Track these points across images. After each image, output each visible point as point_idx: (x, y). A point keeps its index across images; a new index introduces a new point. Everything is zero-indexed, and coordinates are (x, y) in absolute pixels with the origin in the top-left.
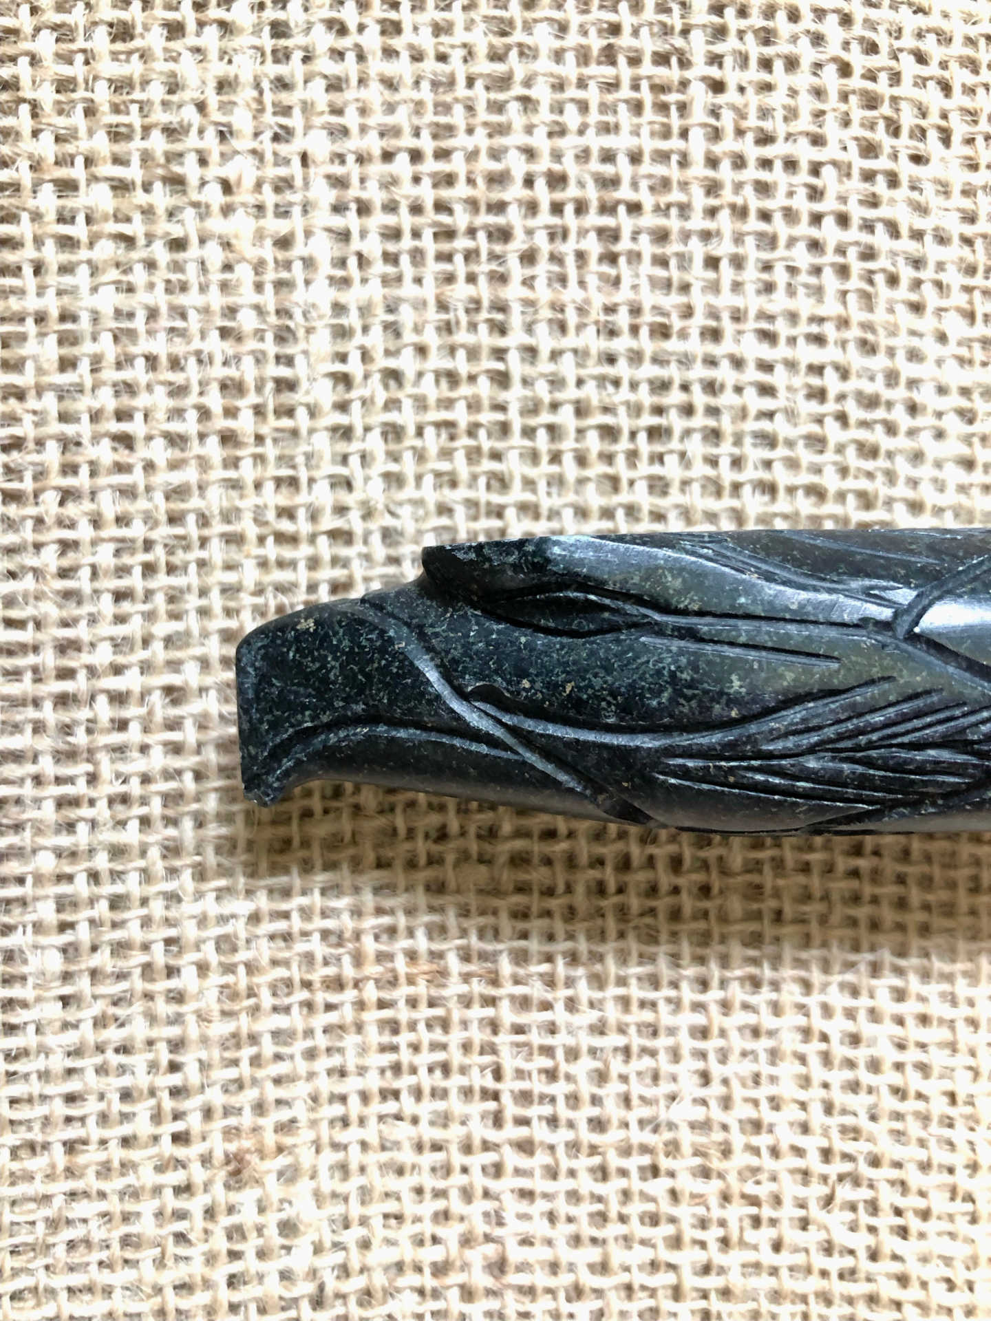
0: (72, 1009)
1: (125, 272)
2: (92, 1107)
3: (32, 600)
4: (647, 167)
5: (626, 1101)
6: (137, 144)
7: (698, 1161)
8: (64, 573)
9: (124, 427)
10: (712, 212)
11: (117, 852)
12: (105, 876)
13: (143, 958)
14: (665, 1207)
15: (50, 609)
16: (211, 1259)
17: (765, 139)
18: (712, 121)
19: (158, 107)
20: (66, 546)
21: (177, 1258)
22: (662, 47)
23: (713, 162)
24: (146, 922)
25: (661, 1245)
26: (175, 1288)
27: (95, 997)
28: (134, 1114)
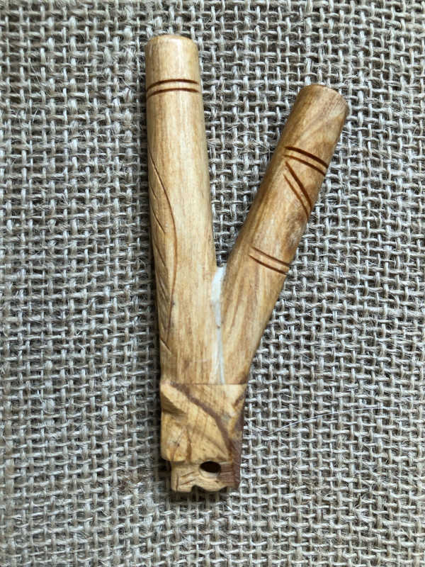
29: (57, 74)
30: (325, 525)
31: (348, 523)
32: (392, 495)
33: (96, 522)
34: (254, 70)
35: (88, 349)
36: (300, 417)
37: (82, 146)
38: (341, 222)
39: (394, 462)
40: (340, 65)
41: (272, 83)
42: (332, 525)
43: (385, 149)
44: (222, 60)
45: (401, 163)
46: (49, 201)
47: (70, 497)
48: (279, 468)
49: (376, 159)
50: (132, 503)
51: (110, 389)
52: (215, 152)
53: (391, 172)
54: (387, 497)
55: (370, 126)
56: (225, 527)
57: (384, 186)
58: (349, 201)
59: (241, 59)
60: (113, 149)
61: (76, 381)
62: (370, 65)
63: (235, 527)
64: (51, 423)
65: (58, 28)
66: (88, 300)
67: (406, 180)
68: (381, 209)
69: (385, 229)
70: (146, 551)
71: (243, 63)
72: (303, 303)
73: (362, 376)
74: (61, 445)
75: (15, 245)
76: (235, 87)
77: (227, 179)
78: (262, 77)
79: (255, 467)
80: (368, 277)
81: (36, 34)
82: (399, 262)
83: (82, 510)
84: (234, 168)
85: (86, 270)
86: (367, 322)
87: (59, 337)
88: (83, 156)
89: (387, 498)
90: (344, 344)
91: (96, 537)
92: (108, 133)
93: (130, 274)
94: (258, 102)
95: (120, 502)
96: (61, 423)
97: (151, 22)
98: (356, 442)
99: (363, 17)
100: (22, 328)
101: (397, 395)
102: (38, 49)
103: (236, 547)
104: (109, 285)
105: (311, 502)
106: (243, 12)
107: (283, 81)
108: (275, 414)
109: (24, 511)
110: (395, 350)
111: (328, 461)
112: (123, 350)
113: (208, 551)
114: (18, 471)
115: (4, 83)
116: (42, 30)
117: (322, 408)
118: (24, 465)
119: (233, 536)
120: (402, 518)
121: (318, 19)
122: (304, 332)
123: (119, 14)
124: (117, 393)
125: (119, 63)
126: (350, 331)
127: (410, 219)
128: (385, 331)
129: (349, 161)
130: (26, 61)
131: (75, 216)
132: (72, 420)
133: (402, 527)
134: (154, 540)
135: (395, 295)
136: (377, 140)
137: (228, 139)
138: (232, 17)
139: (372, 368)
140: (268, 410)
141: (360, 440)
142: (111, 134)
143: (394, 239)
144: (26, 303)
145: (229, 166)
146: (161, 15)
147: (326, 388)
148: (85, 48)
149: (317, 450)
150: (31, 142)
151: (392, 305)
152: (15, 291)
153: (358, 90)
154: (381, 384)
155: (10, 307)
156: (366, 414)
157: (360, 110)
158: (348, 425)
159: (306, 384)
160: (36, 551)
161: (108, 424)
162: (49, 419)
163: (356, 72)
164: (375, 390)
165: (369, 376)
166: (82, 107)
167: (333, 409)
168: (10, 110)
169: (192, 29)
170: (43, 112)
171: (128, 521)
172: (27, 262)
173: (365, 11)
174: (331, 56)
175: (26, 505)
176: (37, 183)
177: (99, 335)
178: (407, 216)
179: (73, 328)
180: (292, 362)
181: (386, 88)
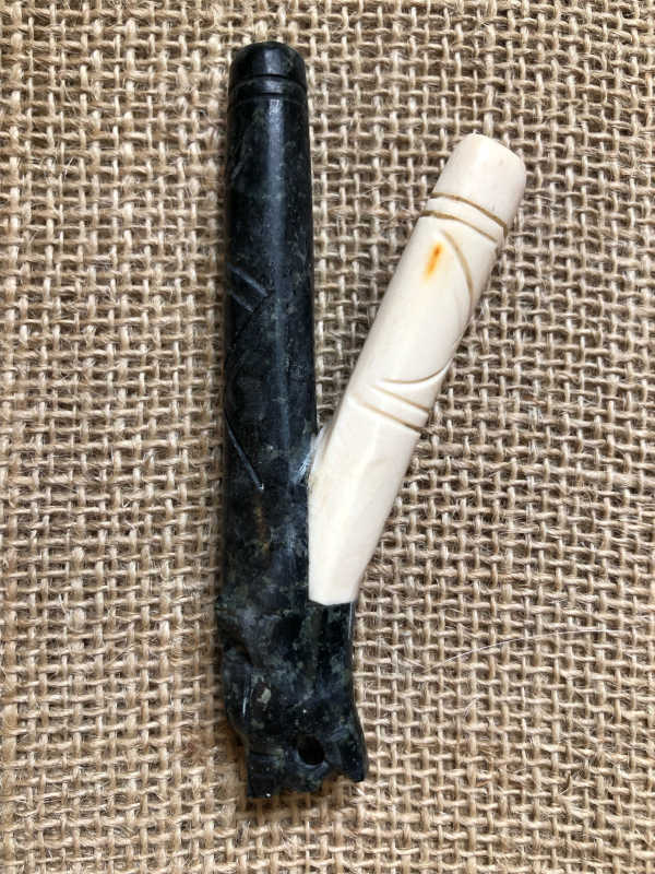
29: (104, 104)
30: (514, 822)
31: (551, 819)
32: (622, 774)
33: (146, 812)
34: (406, 103)
35: (142, 530)
36: (474, 644)
37: (140, 213)
38: (539, 336)
39: (624, 720)
40: (539, 96)
41: (434, 123)
42: (525, 821)
43: (608, 224)
44: (356, 86)
45: (632, 247)
46: (86, 298)
47: (105, 768)
48: (440, 727)
49: (594, 240)
50: (204, 781)
51: (174, 593)
52: (344, 226)
53: (618, 260)
54: (613, 777)
55: (584, 189)
56: (353, 823)
57: (607, 283)
58: (552, 305)
59: (387, 85)
60: (187, 219)
61: (121, 581)
62: (585, 97)
63: (369, 823)
64: (78, 648)
65: (108, 36)
66: (143, 452)
67: (640, 274)
68: (602, 318)
69: (608, 348)
70: (225, 860)
71: (389, 92)
72: (481, 463)
73: (573, 579)
74: (92, 683)
75: (31, 364)
76: (376, 129)
77: (363, 267)
78: (419, 114)
79: (401, 724)
80: (581, 423)
81: (74, 44)
82: (631, 399)
83: (124, 790)
84: (375, 250)
85: (141, 406)
86: (582, 494)
87: (95, 509)
88: (140, 230)
89: (612, 779)
90: (546, 529)
91: (145, 836)
92: (181, 195)
93: (210, 412)
94: (412, 151)
95: (185, 779)
96: (94, 647)
97: (250, 29)
98: (563, 686)
99: (573, 24)
100: (38, 495)
101: (629, 612)
102: (77, 67)
103: (369, 856)
104: (176, 430)
105: (491, 785)
106: (391, 16)
107: (450, 120)
108: (435, 640)
109: (30, 790)
110: (625, 539)
111: (518, 716)
112: (196, 531)
113: (325, 863)
114: (23, 724)
115: (24, 117)
116: (84, 38)
117: (509, 629)
118: (34, 714)
119: (365, 836)
120: (637, 811)
121: (505, 26)
122: (482, 509)
123: (201, 17)
124: (185, 600)
125: (199, 90)
126: (554, 508)
127: (646, 334)
128: (610, 508)
129: (552, 244)
130: (59, 84)
131: (126, 320)
132: (113, 643)
133: (637, 826)
134: (238, 842)
135: (625, 452)
136: (596, 211)
137: (365, 207)
138: (374, 23)
139: (588, 567)
140: (424, 634)
141: (570, 683)
142: (185, 196)
143: (622, 364)
144: (45, 455)
145: (366, 248)
146: (266, 19)
147: (516, 599)
148: (148, 65)
149: (502, 698)
150: (61, 207)
151: (621, 469)
152: (28, 436)
153: (566, 135)
154: (603, 593)
155: (19, 462)
156: (579, 642)
157: (569, 165)
158: (550, 658)
159: (484, 592)
160: (48, 856)
161: (168, 651)
162: (76, 641)
163: (563, 106)
164: (594, 604)
165: (584, 581)
166: (142, 154)
167: (526, 632)
168: (32, 158)
169: (313, 41)
170: (82, 161)
171: (197, 809)
172: (49, 391)
173: (577, 15)
174: (525, 81)
175: (34, 780)
176: (69, 271)
177: (159, 508)
178: (642, 329)
179: (118, 496)
180: (463, 555)
181: (610, 131)
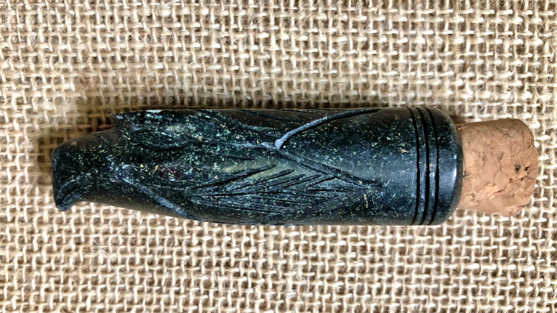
0: (147, 19)
1: (430, 48)
2: (108, 26)
3: (306, 9)
4: (465, 247)
5: (106, 233)
6: (478, 54)
7: (82, 259)
8: (315, 22)
9: (371, 46)
10: (447, 271)
11: (208, 40)
12: (199, 34)
13: (166, 48)
14: (64, 247)
15: (302, 16)
16: (48, 71)
17: (474, 292)
18: (482, 272)
19: (492, 63)
20: (326, 23)
21: (48, 58)
22: (510, 253)
23: (466, 272)
24: (180, 49)
25: (49, 245)
26: (37, 57)
27: (151, 29)
28: (105, 42)
